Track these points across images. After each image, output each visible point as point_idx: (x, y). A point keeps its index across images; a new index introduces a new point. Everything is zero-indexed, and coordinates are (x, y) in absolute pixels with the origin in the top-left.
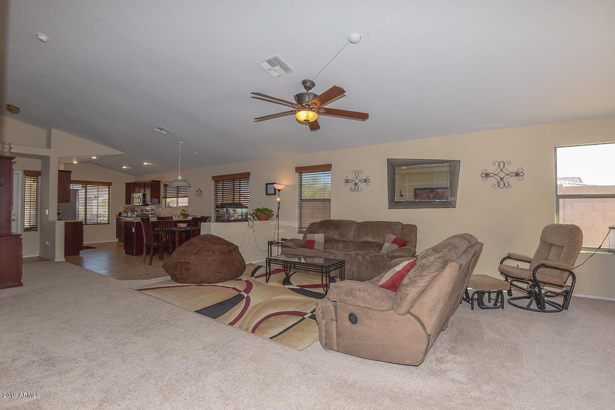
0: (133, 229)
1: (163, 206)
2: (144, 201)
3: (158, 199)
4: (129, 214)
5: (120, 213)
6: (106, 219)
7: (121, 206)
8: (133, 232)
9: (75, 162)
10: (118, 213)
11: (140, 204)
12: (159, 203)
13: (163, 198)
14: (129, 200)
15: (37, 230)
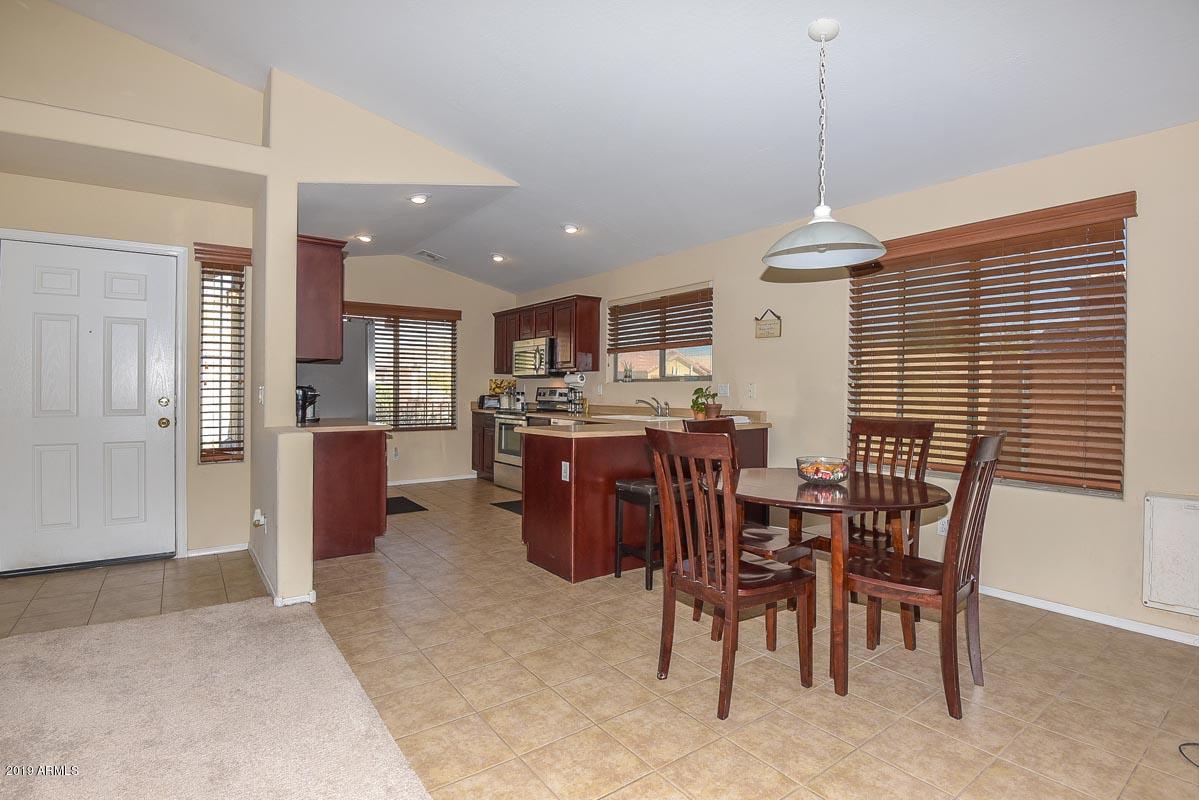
0: (565, 465)
1: (610, 376)
2: (552, 362)
3: (590, 355)
4: (505, 403)
5: (482, 398)
6: (446, 415)
7: (483, 379)
8: (565, 477)
9: (366, 239)
10: (476, 399)
11: (542, 372)
12: (595, 367)
13: (609, 351)
14: (504, 361)
15: (241, 459)
